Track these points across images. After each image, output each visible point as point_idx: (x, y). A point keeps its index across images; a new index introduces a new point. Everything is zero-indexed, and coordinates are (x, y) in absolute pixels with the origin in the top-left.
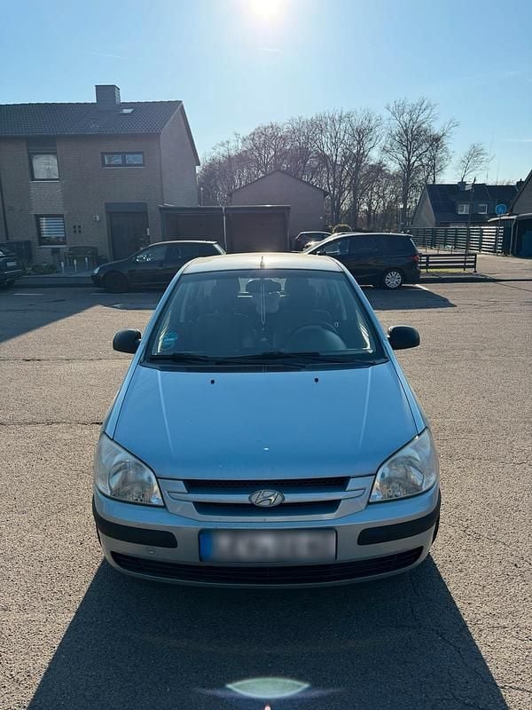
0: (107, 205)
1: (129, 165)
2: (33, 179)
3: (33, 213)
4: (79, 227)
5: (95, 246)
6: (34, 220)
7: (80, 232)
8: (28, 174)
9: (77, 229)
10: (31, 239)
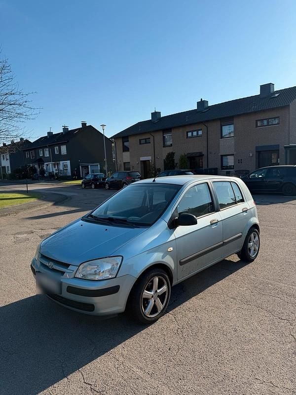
0: (257, 147)
1: (270, 125)
2: (222, 137)
3: (220, 154)
4: (241, 160)
5: (248, 170)
6: (220, 157)
7: (241, 162)
8: (220, 135)
9: (240, 161)
10: (218, 167)
